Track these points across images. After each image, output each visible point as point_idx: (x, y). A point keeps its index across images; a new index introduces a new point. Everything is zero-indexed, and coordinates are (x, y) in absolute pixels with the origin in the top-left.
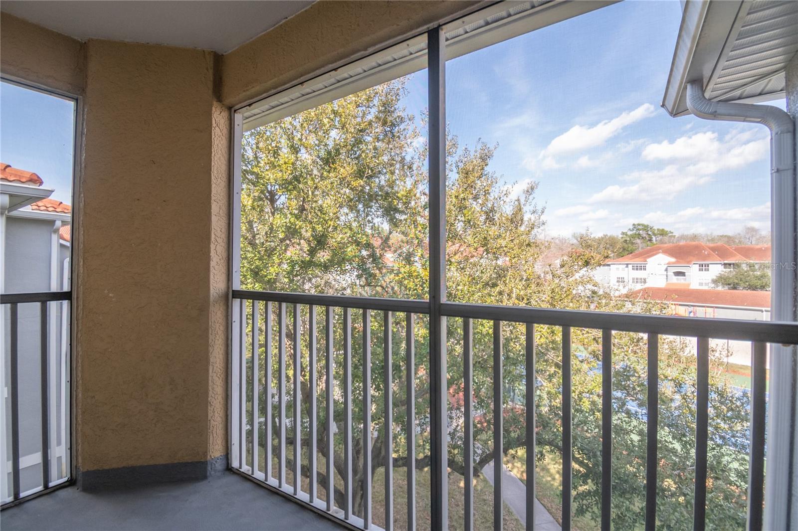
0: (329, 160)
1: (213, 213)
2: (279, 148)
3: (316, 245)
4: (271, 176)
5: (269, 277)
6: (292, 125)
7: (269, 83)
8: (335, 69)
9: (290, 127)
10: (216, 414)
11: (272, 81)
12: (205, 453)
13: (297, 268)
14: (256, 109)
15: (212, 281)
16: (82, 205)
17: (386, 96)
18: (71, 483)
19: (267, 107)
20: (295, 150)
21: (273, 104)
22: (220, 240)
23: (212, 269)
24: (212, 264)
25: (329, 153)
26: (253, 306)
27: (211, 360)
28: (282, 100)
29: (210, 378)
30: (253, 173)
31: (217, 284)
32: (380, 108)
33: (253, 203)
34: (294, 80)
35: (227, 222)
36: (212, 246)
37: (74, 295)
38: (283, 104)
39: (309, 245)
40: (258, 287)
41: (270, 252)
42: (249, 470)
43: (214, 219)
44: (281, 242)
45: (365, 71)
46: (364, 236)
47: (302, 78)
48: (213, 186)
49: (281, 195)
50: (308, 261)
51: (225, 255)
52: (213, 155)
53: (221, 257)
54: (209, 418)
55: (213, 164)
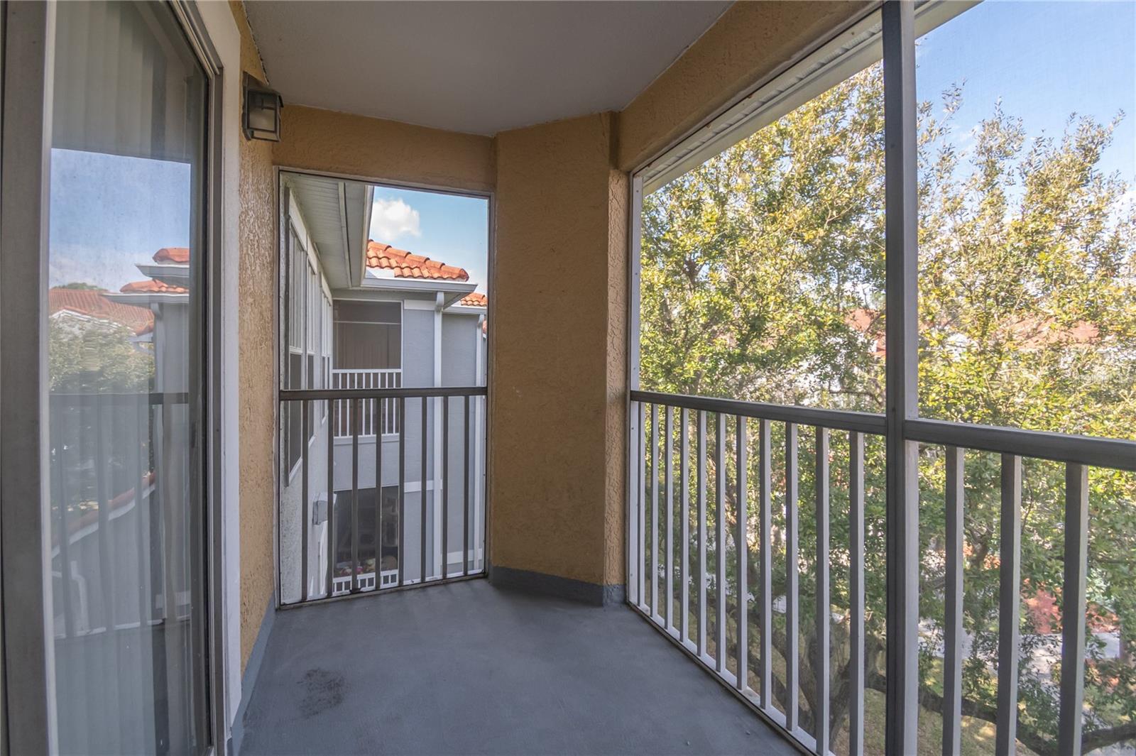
0: (772, 204)
1: (609, 300)
2: (699, 201)
3: (749, 331)
4: (687, 241)
5: (686, 376)
6: (716, 168)
7: (668, 136)
8: (749, 96)
9: (712, 171)
10: (613, 535)
11: (671, 132)
12: (601, 576)
13: (722, 363)
14: (660, 166)
15: (608, 379)
16: (495, 301)
17: (873, 84)
18: (484, 575)
19: (674, 158)
20: (721, 201)
21: (679, 154)
22: (617, 332)
23: (608, 365)
24: (609, 359)
25: (772, 195)
26: (666, 413)
27: (608, 471)
28: (691, 147)
29: (607, 491)
30: (665, 241)
31: (614, 383)
32: (863, 105)
33: (666, 279)
34: (697, 123)
35: (624, 309)
36: (609, 339)
37: (489, 391)
38: (692, 151)
39: (740, 331)
40: (670, 389)
41: (689, 342)
42: (647, 611)
43: (610, 306)
44: (704, 329)
45: (801, 79)
46: (829, 314)
47: (708, 117)
48: (610, 268)
49: (702, 266)
50: (739, 355)
51: (622, 348)
52: (610, 232)
53: (618, 352)
54: (606, 537)
55: (610, 243)
